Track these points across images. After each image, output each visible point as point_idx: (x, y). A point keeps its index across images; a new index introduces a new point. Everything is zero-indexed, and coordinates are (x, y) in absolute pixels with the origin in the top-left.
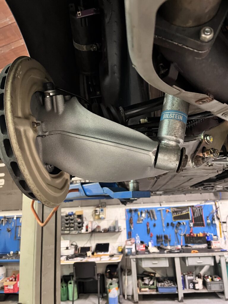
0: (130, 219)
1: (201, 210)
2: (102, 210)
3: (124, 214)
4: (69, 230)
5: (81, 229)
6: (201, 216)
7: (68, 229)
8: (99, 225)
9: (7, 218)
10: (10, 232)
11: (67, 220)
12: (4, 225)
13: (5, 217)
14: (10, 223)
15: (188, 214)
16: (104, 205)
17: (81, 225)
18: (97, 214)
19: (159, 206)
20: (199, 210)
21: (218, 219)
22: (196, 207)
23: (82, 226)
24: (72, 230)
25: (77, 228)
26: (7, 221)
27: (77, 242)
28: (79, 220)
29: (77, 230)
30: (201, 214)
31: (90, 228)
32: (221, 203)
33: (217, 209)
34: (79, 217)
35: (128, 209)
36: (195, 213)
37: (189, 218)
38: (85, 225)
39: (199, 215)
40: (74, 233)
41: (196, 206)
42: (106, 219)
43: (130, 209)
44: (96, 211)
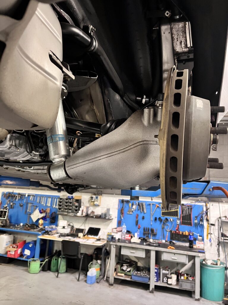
0: (122, 210)
1: (190, 209)
2: (97, 198)
3: (117, 204)
4: (68, 212)
5: (77, 212)
6: (190, 215)
7: (66, 210)
8: (93, 211)
9: (21, 195)
10: (22, 207)
11: (66, 203)
12: (17, 200)
13: (19, 194)
14: (23, 199)
15: (177, 211)
16: (100, 194)
17: (77, 208)
18: (92, 200)
19: (150, 200)
20: (188, 209)
21: (207, 220)
22: (185, 206)
23: (79, 210)
24: (70, 212)
25: (74, 211)
26: (20, 197)
27: (73, 223)
28: (77, 204)
29: (74, 213)
30: (190, 213)
31: (84, 212)
32: (212, 205)
33: (207, 210)
34: (77, 201)
35: (121, 200)
36: (184, 211)
37: (177, 215)
38: (81, 209)
39: (188, 214)
40: (70, 215)
41: (186, 204)
42: (100, 207)
43: (123, 199)
44: (92, 198)
